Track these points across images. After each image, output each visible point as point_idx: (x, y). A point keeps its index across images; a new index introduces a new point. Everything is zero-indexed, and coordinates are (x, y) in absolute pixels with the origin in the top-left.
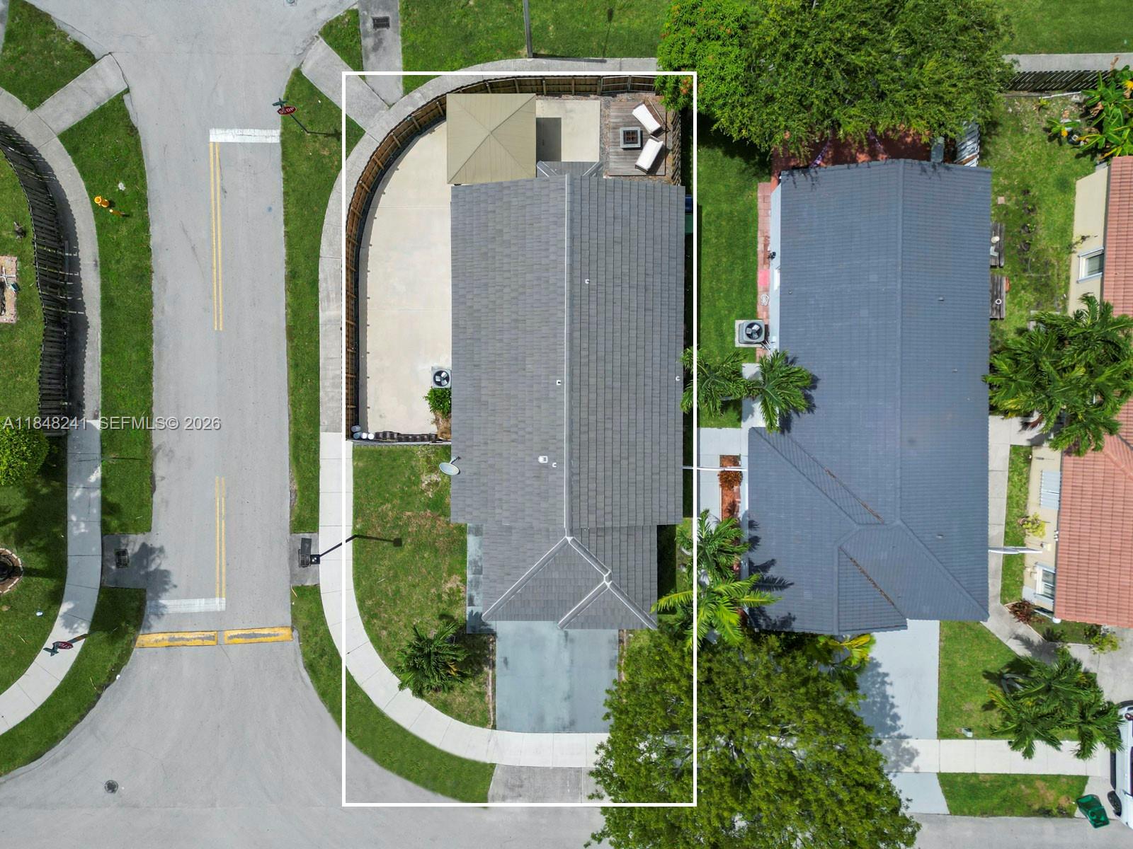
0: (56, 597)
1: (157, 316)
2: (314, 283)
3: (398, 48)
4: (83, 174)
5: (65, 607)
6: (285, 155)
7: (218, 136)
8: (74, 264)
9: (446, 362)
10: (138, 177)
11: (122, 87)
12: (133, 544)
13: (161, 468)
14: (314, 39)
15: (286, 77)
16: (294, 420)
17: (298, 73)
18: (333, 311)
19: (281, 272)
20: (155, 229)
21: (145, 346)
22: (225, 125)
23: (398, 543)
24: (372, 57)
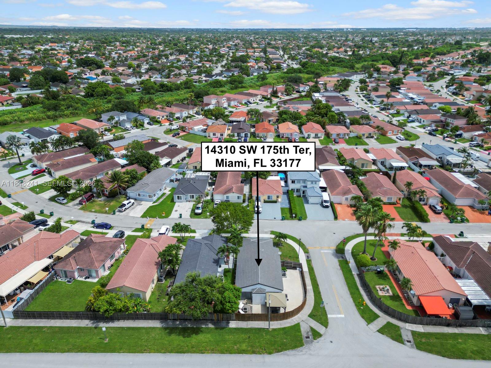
0: (352, 253)
1: (347, 288)
2: (314, 292)
3: (302, 332)
4: (371, 310)
5: (350, 252)
6: (326, 312)
7: (343, 316)
8: (367, 295)
9: (284, 279)
10: (359, 309)
11: (368, 326)
12: (341, 259)
13: (339, 267)
14: (324, 334)
15: (328, 327)
16: (314, 273)
17: (326, 327)
18: (309, 287)
19: (322, 294)
20: (352, 301)
21: (348, 284)
22: (341, 318)
23: (290, 257)
24: (309, 331)
